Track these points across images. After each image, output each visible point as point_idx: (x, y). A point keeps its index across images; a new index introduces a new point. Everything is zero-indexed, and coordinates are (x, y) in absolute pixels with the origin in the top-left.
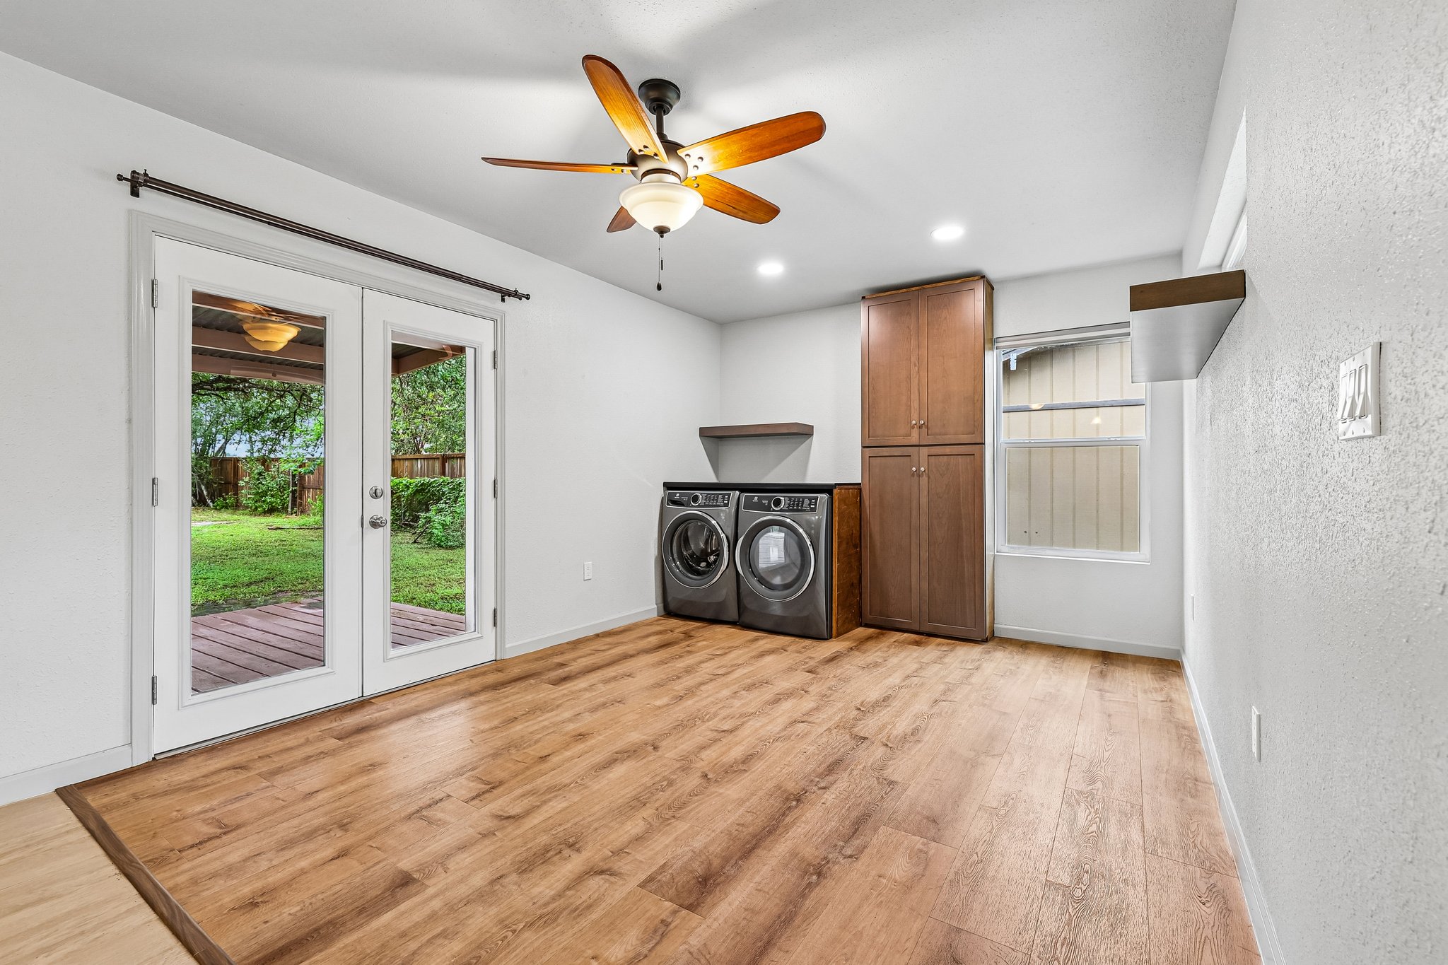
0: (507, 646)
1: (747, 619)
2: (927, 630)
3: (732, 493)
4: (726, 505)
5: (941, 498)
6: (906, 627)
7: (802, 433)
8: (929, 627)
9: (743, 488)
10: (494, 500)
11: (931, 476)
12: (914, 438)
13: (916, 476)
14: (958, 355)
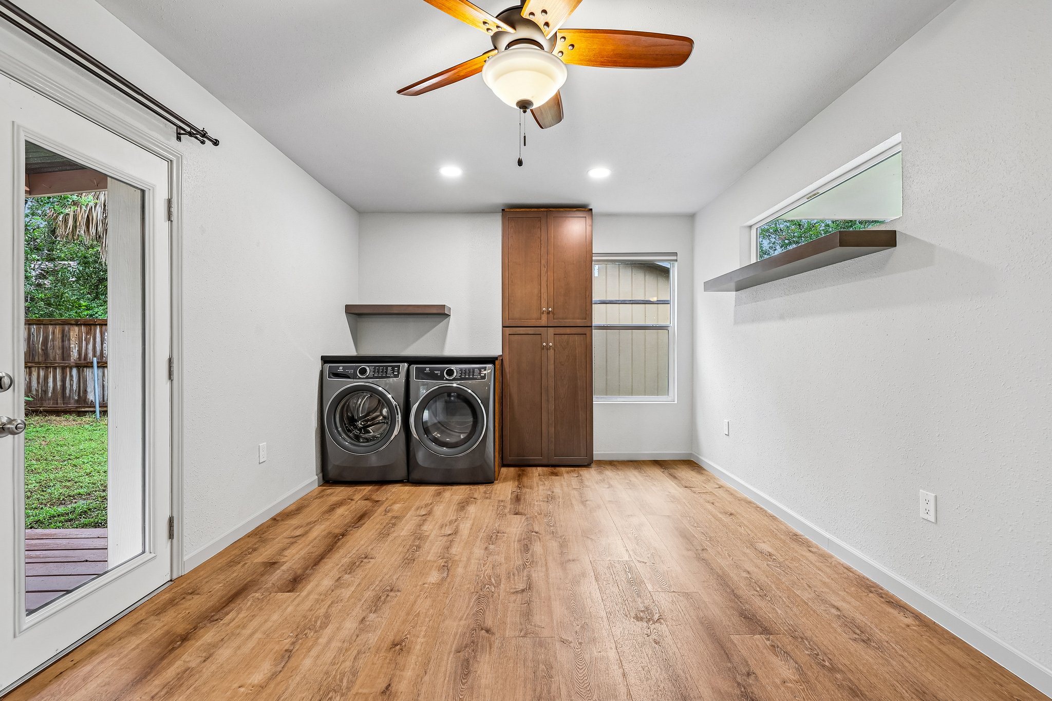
0: (185, 558)
1: (415, 476)
2: (553, 463)
3: (401, 365)
4: (397, 376)
5: (563, 365)
6: (537, 462)
7: (439, 314)
8: (555, 460)
9: (411, 361)
10: (169, 383)
11: (556, 349)
12: (544, 321)
13: (545, 350)
14: (575, 262)
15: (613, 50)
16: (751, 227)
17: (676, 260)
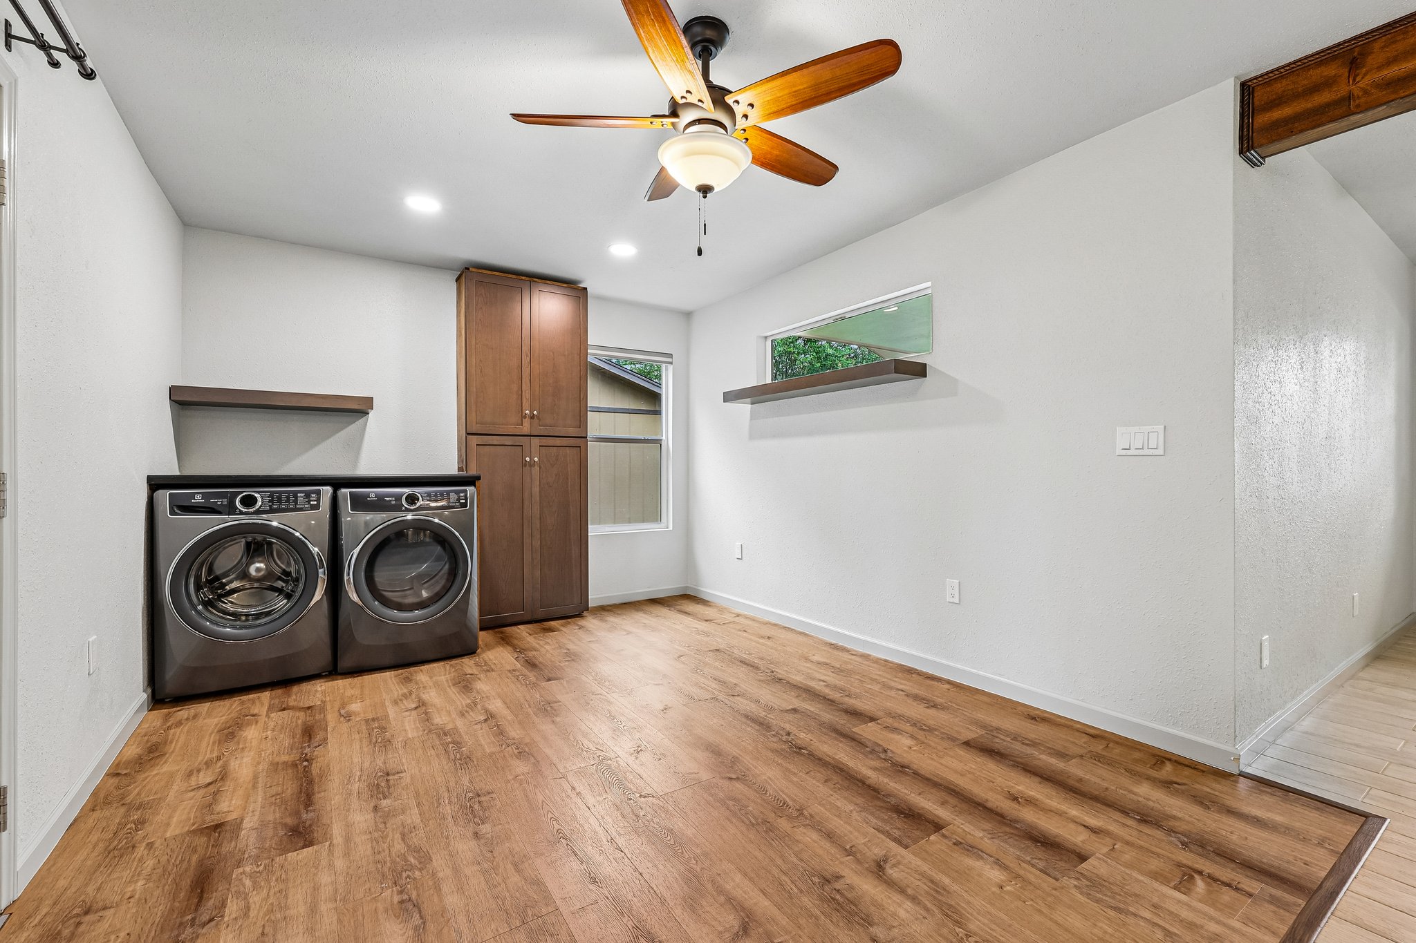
2: (539, 616)
3: (321, 489)
4: (317, 507)
5: (551, 487)
6: (517, 620)
7: (348, 409)
8: (540, 613)
11: (542, 466)
12: (526, 427)
13: (528, 466)
14: (566, 353)
15: (777, 156)
16: (766, 337)
17: (671, 363)
